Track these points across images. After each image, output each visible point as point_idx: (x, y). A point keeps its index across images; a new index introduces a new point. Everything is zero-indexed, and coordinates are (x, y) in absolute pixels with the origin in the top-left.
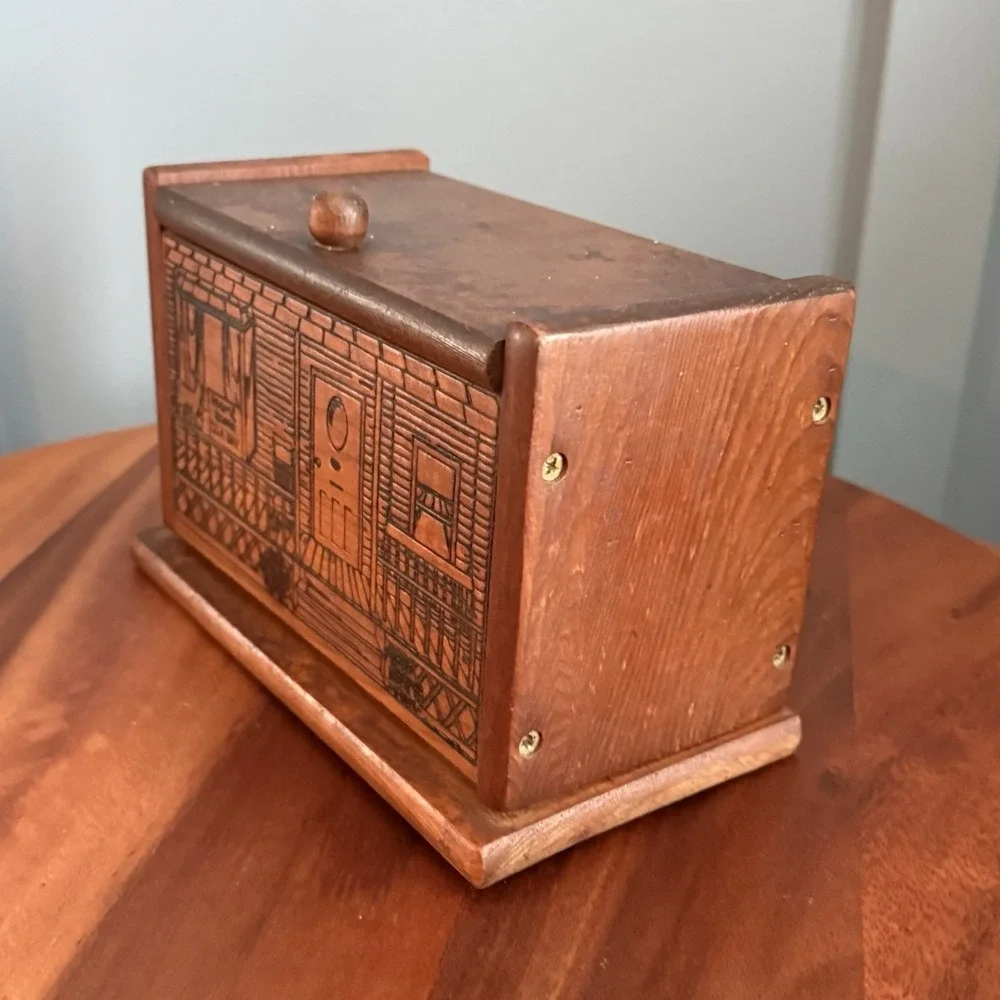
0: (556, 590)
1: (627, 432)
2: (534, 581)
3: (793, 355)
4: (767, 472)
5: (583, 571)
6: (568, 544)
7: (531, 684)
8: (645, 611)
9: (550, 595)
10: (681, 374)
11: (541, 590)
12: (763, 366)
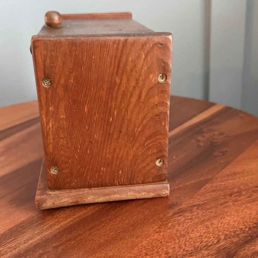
0: (55, 122)
1: (74, 74)
2: (46, 118)
3: (144, 57)
4: (140, 96)
5: (65, 117)
6: (57, 108)
7: (51, 150)
8: (94, 135)
9: (53, 124)
10: (94, 57)
11: (49, 121)
12: (130, 59)
